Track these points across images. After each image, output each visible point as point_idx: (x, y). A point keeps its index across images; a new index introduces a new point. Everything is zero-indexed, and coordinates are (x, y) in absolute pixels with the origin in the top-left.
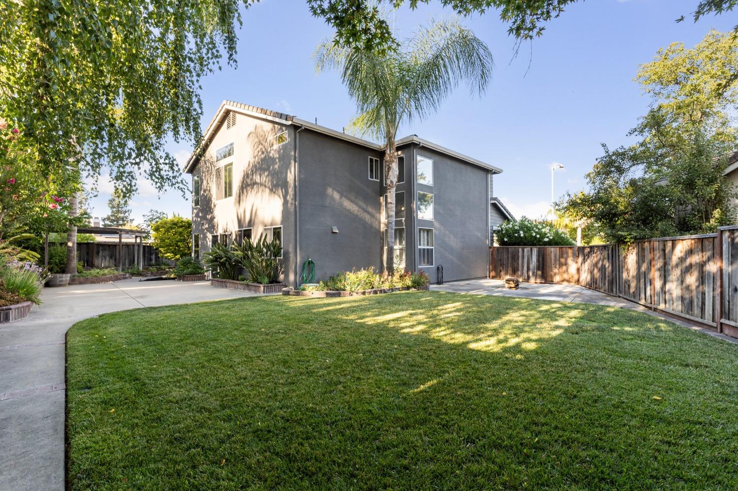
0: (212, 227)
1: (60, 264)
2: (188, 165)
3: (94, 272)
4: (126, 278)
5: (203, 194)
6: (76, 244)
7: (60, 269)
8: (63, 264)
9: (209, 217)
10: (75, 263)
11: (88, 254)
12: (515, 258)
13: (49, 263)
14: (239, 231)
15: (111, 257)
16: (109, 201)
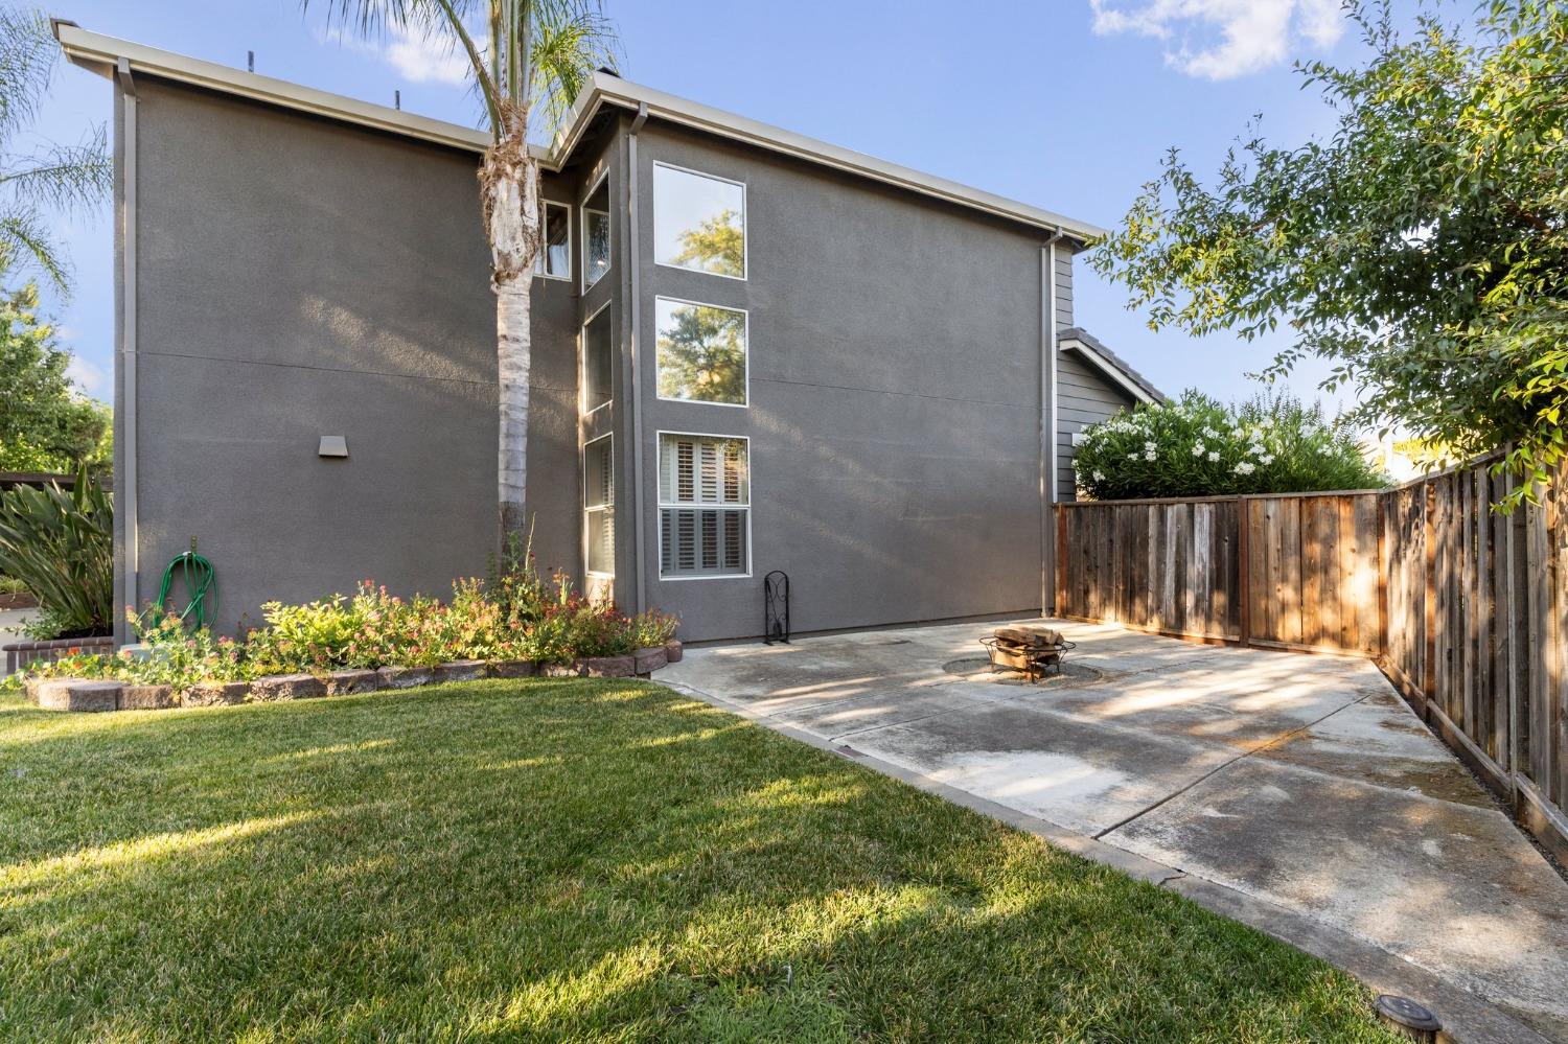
12: (1134, 542)
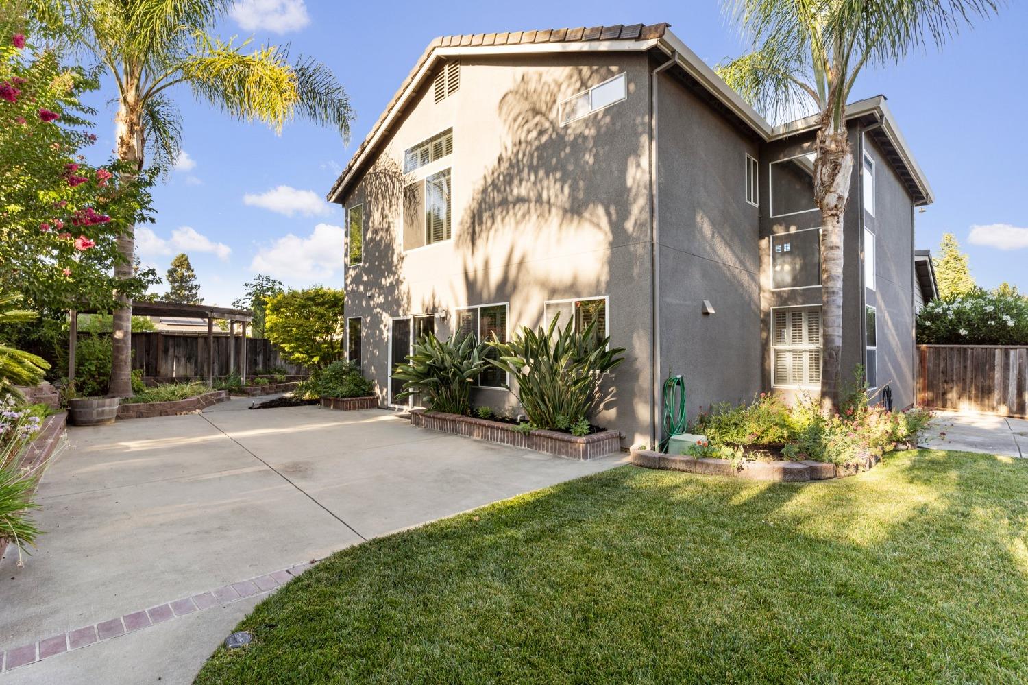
0: (393, 304)
1: (100, 374)
2: (339, 185)
3: (165, 390)
4: (220, 401)
5: (372, 240)
6: (130, 336)
7: (99, 384)
8: (104, 375)
9: (386, 282)
10: (127, 375)
11: (148, 352)
13: (78, 374)
14: (469, 310)
15: (188, 359)
16: (169, 272)
